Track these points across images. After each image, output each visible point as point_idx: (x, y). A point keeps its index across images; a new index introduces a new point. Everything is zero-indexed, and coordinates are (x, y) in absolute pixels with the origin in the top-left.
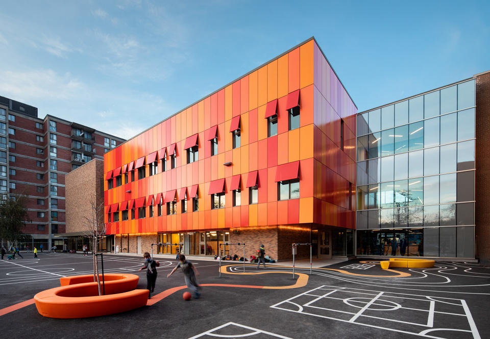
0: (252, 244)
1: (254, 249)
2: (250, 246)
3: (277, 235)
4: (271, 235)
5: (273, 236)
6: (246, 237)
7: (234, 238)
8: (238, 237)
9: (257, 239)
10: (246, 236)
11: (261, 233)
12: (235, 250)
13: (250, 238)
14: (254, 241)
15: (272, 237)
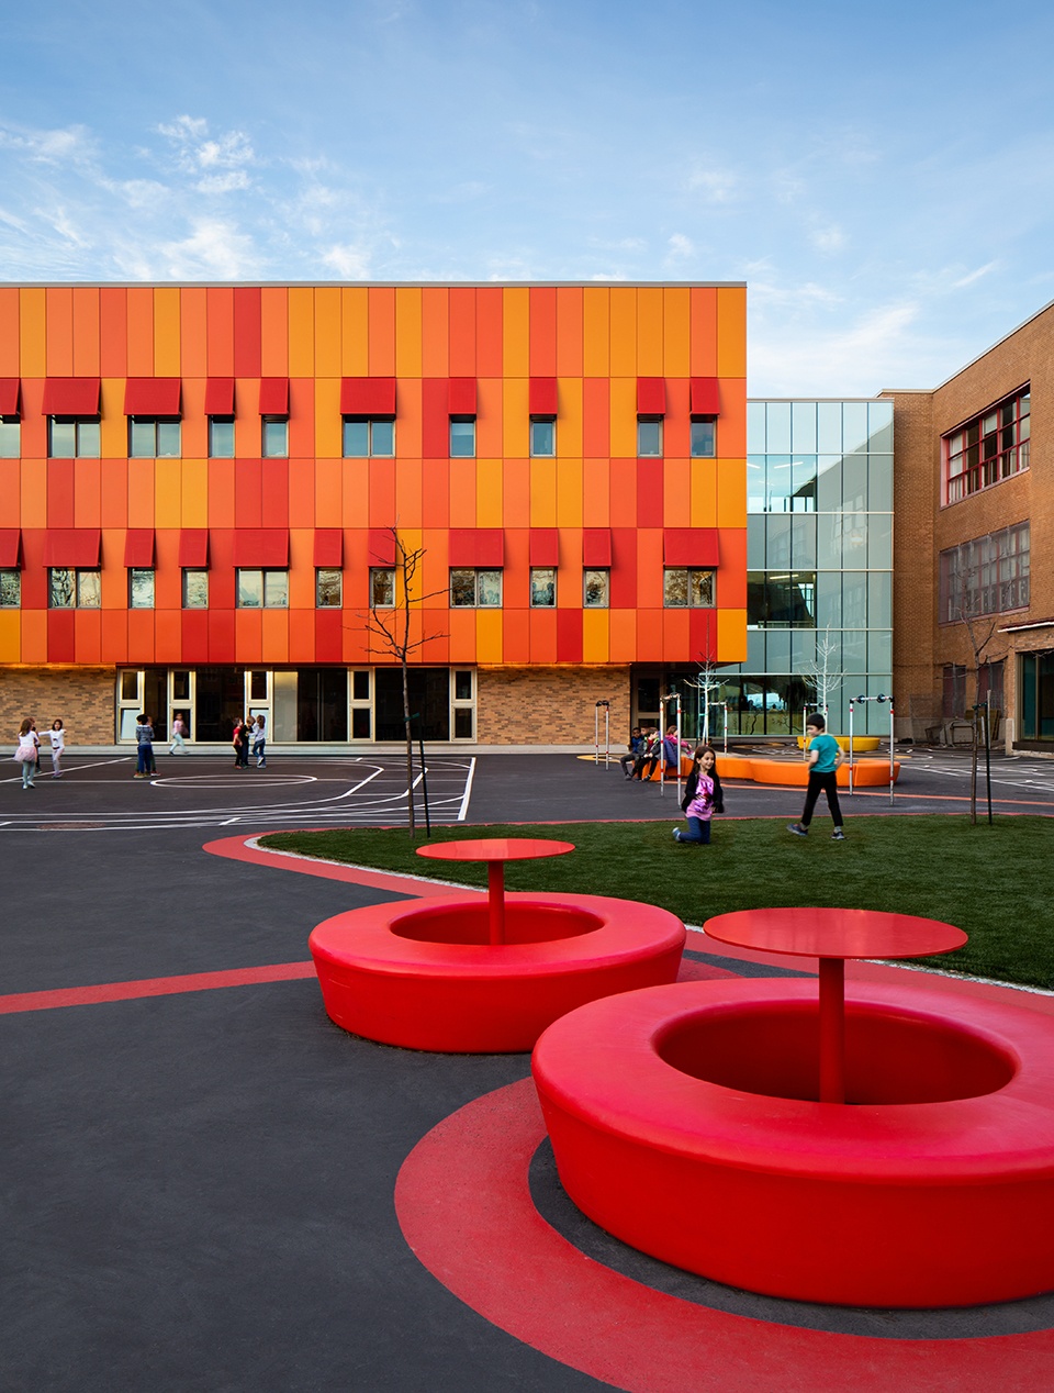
0: (555, 706)
1: (560, 718)
2: (548, 711)
3: (629, 683)
4: (613, 685)
5: (618, 686)
6: (537, 688)
7: (494, 690)
8: (507, 688)
9: (570, 693)
10: (533, 684)
11: (582, 678)
12: (499, 721)
13: (548, 692)
14: (561, 698)
15: (614, 689)
